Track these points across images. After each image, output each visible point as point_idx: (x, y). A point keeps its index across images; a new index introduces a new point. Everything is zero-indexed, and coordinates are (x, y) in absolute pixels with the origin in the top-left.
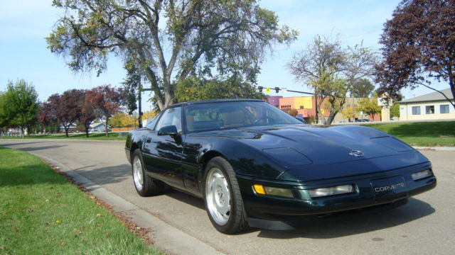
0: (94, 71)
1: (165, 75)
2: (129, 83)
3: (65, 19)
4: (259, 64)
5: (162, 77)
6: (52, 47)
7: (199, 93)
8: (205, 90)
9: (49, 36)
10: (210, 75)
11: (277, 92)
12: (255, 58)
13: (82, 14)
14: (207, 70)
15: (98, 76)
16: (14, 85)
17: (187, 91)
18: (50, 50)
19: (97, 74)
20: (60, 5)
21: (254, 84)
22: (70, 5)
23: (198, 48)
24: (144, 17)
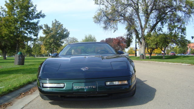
0: (113, 30)
1: (142, 32)
2: (128, 35)
3: (100, 9)
4: (185, 26)
5: (141, 32)
6: (95, 21)
7: (156, 39)
8: (159, 38)
9: (94, 17)
10: (162, 32)
11: (193, 39)
12: (183, 23)
13: (107, 7)
14: (160, 29)
15: (114, 32)
16: (87, 37)
17: (148, 39)
18: (94, 22)
19: (114, 31)
20: (98, 4)
21: (185, 35)
22: (101, 4)
23: (157, 20)
24: (133, 7)
